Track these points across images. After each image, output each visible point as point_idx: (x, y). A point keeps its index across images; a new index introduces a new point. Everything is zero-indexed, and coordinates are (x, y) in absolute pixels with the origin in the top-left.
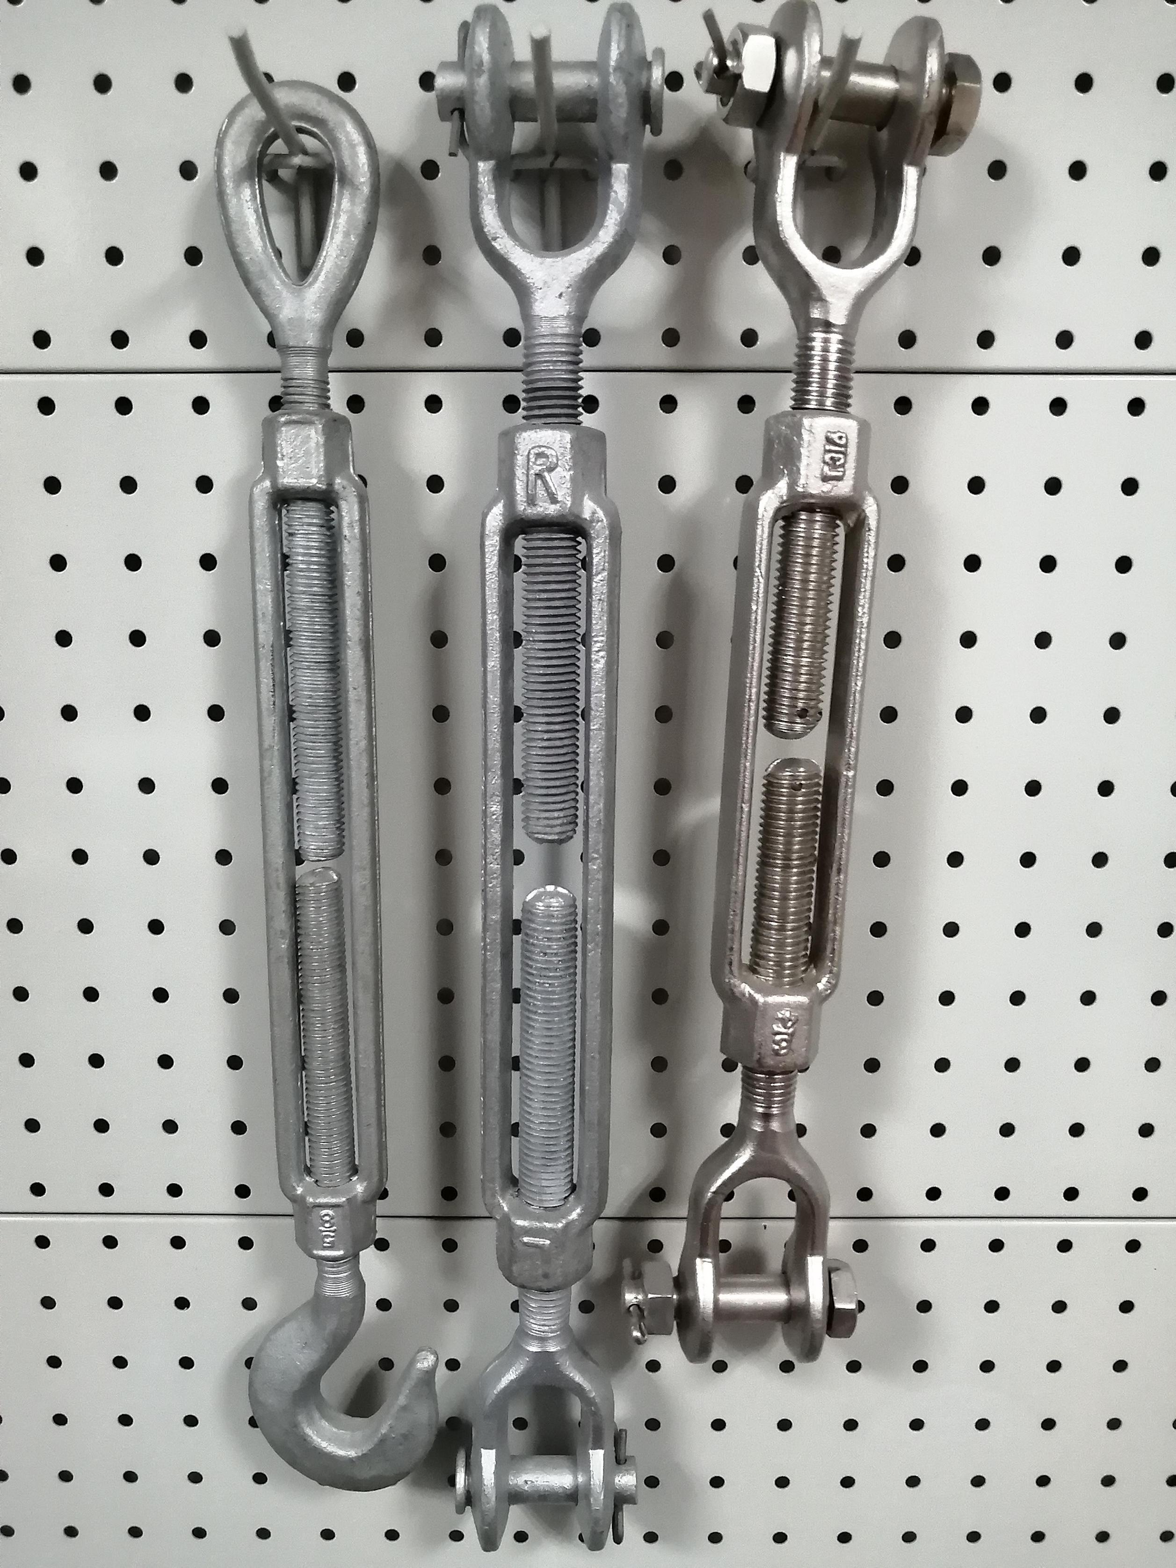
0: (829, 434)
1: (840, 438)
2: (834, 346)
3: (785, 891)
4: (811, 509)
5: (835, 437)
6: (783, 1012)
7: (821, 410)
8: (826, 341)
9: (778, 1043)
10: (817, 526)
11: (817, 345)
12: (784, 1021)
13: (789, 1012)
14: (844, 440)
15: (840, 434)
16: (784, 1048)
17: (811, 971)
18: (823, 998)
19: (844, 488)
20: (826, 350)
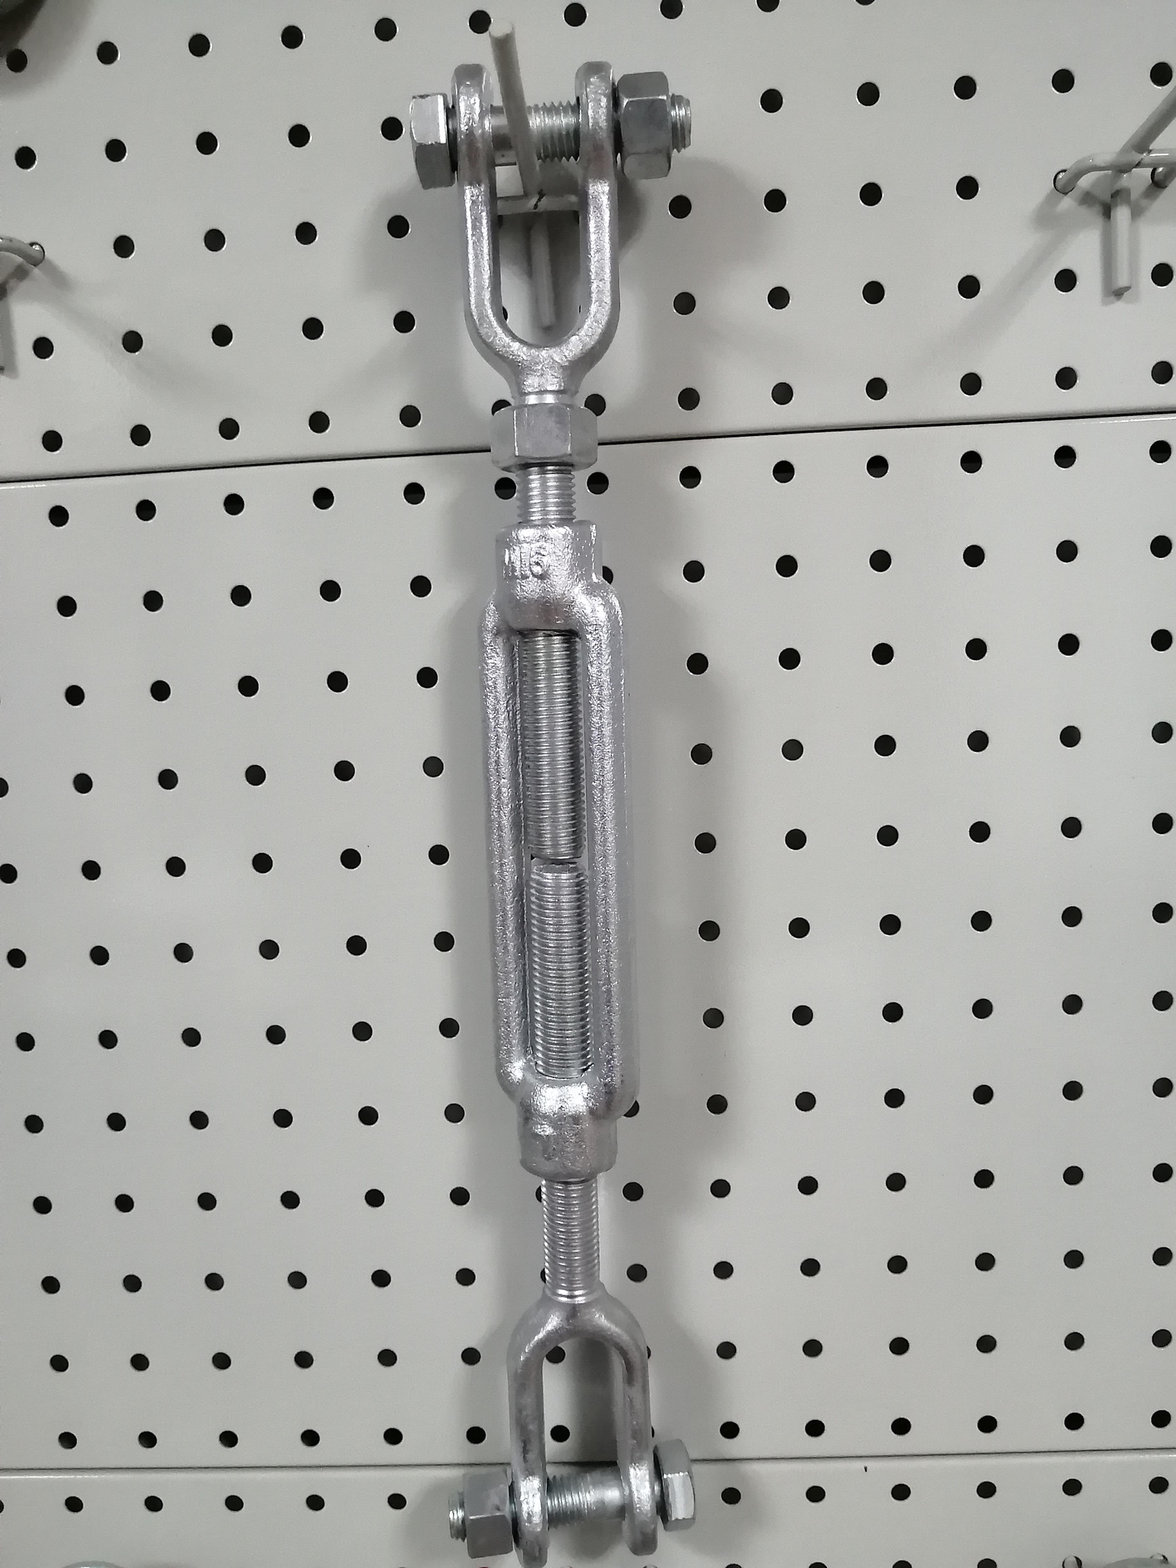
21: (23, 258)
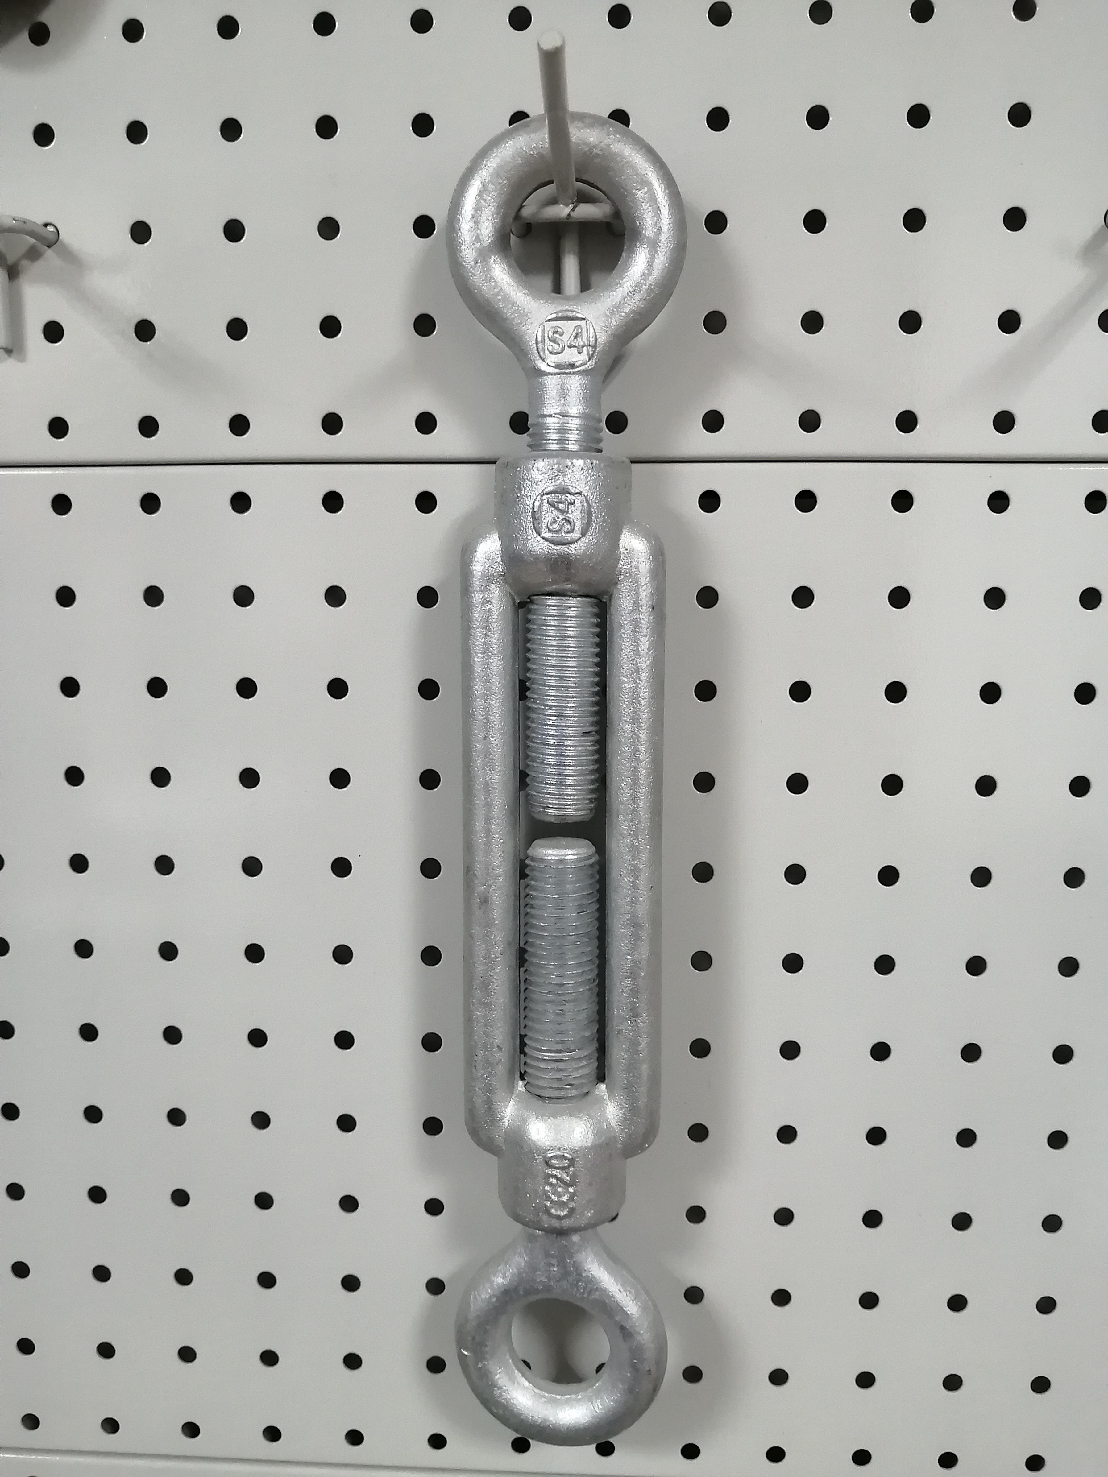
21: (36, 239)
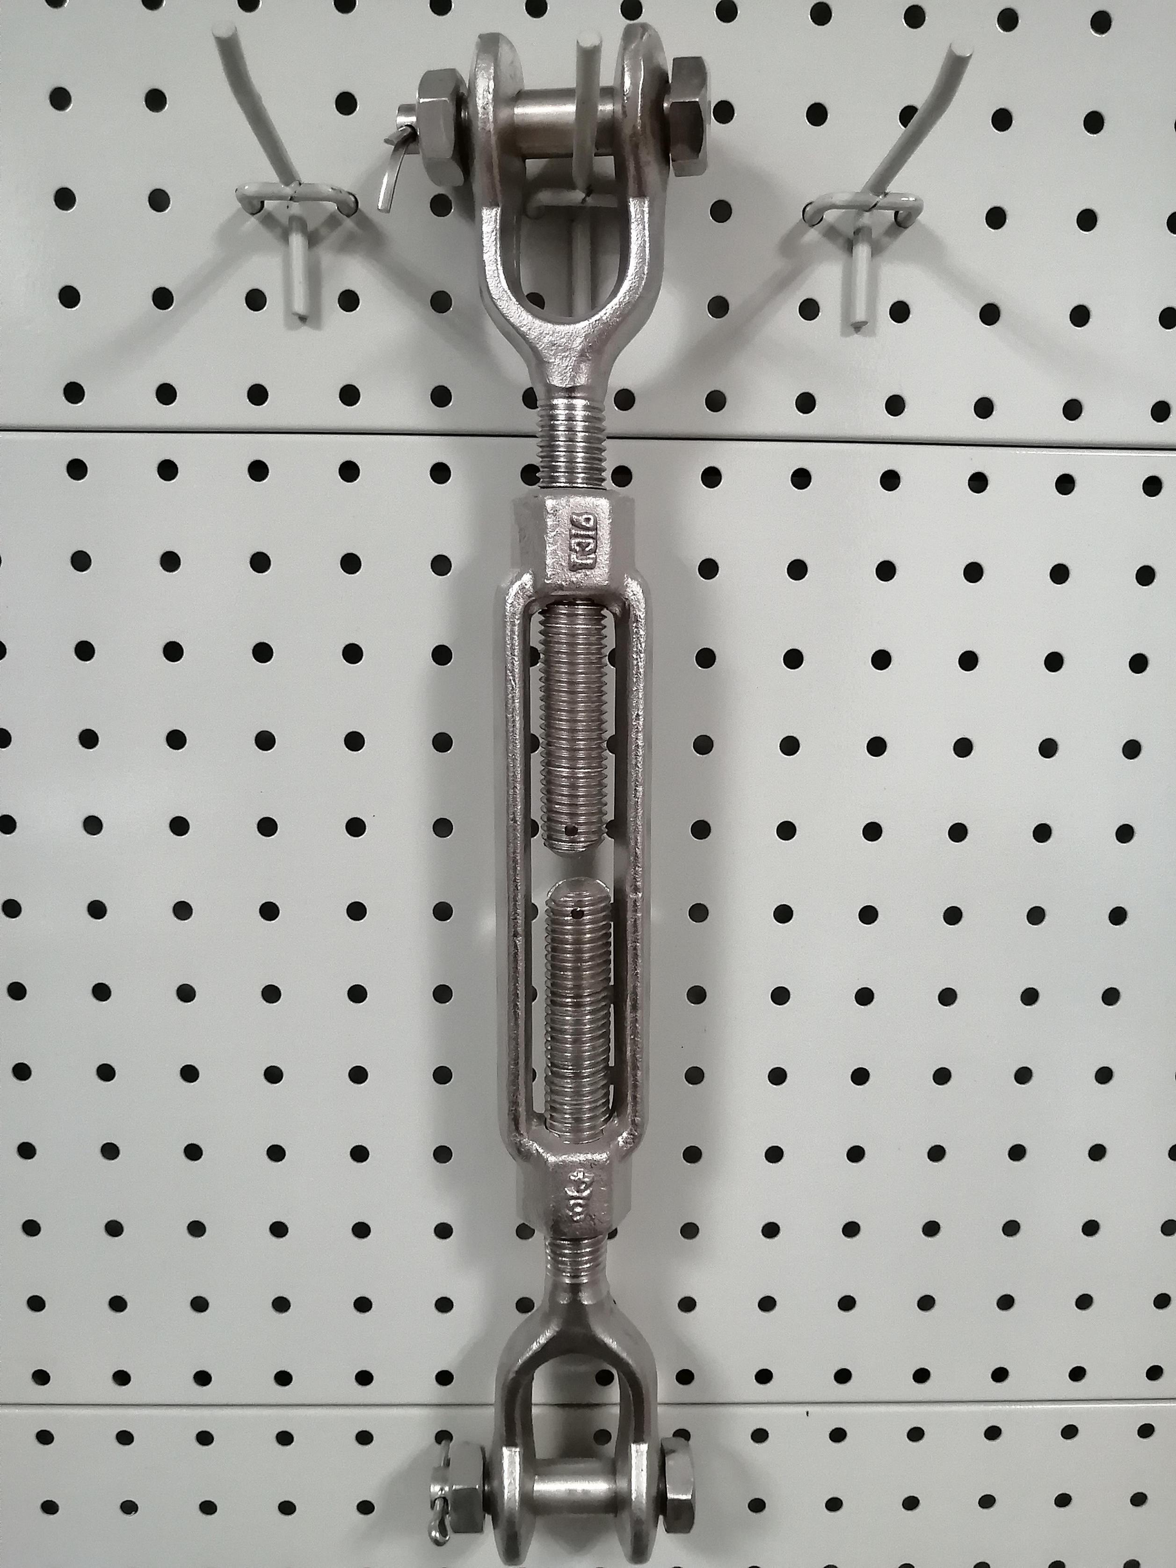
0: (574, 516)
1: (588, 520)
2: (579, 414)
3: (578, 1034)
4: (571, 602)
5: (582, 519)
6: (575, 1174)
7: (571, 488)
8: (571, 407)
9: (572, 1208)
10: (580, 620)
11: (561, 413)
12: (578, 1184)
13: (582, 1173)
14: (592, 523)
15: (586, 516)
16: (579, 1214)
17: (613, 1121)
18: (625, 1155)
19: (599, 576)
20: (570, 418)
